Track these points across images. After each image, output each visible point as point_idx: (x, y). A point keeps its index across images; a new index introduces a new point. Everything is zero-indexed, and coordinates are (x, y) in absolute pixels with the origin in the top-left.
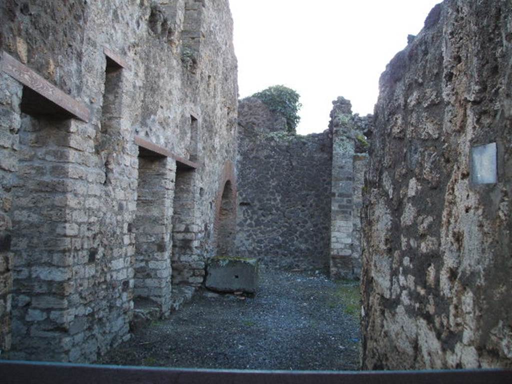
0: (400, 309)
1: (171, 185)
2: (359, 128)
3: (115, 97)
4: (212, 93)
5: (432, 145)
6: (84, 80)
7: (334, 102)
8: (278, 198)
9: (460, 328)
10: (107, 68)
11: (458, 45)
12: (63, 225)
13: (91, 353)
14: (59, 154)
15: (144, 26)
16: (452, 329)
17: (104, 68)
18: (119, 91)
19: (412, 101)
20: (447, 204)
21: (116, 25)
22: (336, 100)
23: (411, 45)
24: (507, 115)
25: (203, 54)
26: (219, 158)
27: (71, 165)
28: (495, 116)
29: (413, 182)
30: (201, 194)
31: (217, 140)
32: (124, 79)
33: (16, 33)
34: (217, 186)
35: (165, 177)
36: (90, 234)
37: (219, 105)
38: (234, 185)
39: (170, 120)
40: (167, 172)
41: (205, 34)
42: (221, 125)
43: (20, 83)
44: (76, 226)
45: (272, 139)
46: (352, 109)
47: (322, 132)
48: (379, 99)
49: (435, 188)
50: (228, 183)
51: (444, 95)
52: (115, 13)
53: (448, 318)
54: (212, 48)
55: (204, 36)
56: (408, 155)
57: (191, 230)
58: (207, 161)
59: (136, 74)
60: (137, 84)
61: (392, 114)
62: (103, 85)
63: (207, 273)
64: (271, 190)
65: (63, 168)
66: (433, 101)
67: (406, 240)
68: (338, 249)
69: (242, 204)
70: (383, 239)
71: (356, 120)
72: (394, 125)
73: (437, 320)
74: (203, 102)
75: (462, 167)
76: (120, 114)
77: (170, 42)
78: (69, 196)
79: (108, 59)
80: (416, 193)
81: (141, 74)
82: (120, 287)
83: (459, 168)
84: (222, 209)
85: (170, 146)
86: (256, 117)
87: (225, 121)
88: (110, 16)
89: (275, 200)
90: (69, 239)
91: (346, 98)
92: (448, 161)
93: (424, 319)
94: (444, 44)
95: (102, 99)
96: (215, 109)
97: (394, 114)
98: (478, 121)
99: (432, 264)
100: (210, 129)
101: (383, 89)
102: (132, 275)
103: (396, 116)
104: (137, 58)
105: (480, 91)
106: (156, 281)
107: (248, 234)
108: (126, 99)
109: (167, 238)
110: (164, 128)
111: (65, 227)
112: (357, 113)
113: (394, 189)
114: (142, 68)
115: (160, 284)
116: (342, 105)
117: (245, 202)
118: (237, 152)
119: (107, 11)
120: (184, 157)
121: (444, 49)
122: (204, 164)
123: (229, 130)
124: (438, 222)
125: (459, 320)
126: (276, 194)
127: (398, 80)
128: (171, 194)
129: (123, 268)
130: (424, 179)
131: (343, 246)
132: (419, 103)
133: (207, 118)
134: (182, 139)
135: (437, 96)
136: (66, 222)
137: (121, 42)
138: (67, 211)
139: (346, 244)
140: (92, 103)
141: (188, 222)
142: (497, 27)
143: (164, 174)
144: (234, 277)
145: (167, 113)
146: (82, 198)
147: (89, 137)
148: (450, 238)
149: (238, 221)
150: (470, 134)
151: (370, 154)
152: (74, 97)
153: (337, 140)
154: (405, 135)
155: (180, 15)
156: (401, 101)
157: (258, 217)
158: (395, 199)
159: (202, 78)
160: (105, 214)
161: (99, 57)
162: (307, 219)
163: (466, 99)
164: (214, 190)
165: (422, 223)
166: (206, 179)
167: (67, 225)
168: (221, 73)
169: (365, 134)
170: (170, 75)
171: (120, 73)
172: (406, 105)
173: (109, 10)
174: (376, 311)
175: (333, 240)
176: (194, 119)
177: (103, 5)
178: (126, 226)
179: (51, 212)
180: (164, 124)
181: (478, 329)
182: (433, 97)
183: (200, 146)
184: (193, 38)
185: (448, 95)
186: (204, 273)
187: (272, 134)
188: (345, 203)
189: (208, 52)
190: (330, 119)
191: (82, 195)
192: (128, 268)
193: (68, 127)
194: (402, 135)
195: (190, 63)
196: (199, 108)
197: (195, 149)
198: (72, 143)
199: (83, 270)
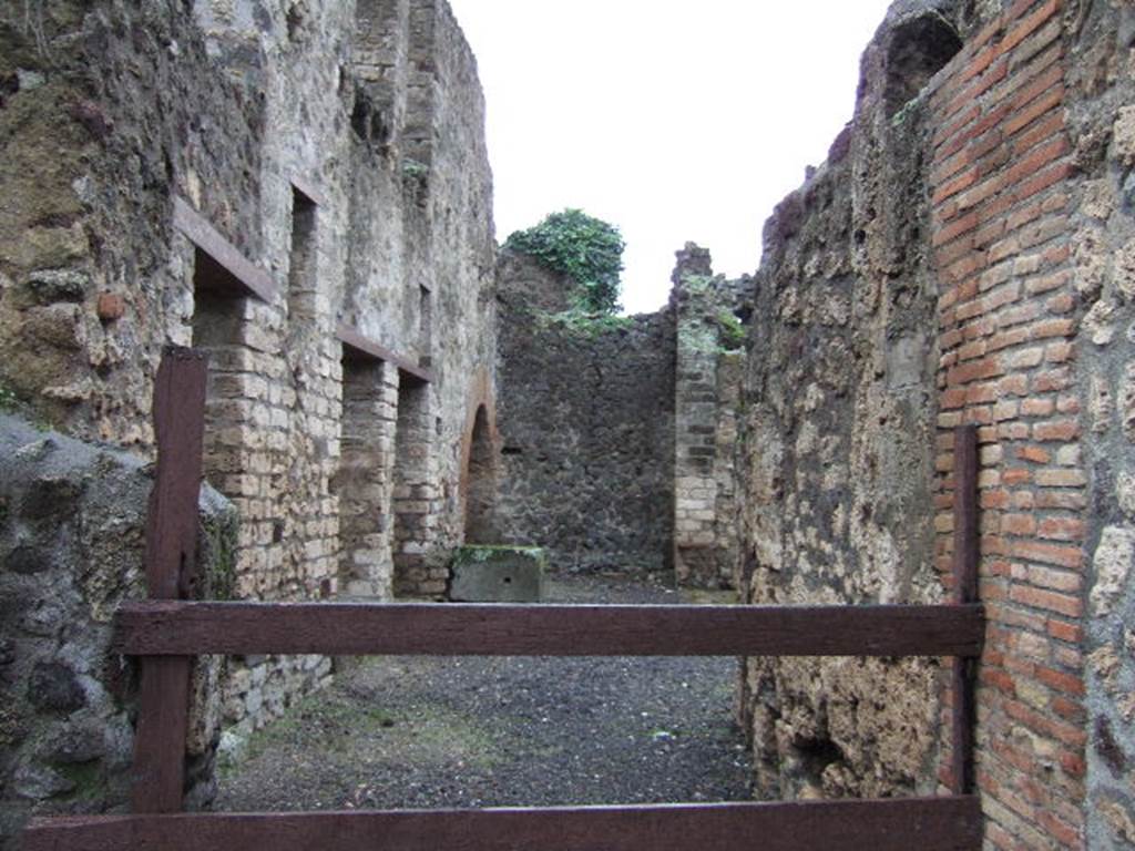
0: (798, 581)
1: (392, 413)
2: (725, 302)
3: (304, 256)
4: (452, 242)
5: (838, 335)
6: (264, 230)
7: (679, 254)
8: (575, 439)
9: (877, 585)
10: (294, 206)
11: (873, 193)
12: (235, 477)
13: (276, 702)
14: (227, 356)
15: (346, 126)
16: (866, 590)
17: (291, 208)
18: (312, 246)
19: (811, 268)
20: (857, 417)
21: (305, 130)
22: (682, 248)
23: (811, 183)
24: (928, 294)
25: (436, 168)
26: (466, 362)
27: (245, 376)
28: (914, 295)
29: (812, 388)
30: (439, 432)
31: (462, 328)
32: (319, 224)
33: (187, 163)
34: (463, 417)
35: (381, 397)
36: (273, 494)
37: (464, 264)
38: (492, 415)
39: (388, 295)
40: (384, 388)
41: (439, 131)
42: (468, 300)
43: (193, 243)
44: (254, 480)
45: (562, 325)
46: (712, 266)
47: (657, 310)
48: (763, 260)
49: (842, 396)
50: (481, 411)
51: (853, 263)
52: (303, 109)
53: (861, 575)
54: (451, 156)
55: (437, 136)
56: (805, 348)
57: (422, 496)
58: (446, 367)
59: (336, 215)
60: (338, 233)
61: (781, 287)
62: (289, 237)
63: (452, 574)
64: (561, 422)
65: (234, 382)
66: (839, 270)
67: (803, 475)
68: (689, 531)
69: (506, 450)
70: (770, 481)
71: (719, 287)
72: (786, 305)
73: (848, 584)
74: (438, 259)
75: (876, 363)
76: (314, 285)
77: (384, 151)
78: (245, 429)
79: (295, 190)
80: (817, 404)
81: (344, 216)
82: (317, 591)
83: (872, 366)
84: (472, 461)
85: (388, 341)
86: (529, 283)
87: (475, 293)
88: (298, 116)
89: (569, 441)
90: (245, 501)
91: (701, 245)
92: (858, 356)
93: (831, 586)
94: (853, 190)
95: (287, 261)
96: (457, 272)
97: (784, 287)
98: (895, 302)
99: (841, 506)
100: (451, 308)
101: (768, 246)
102: (334, 570)
103: (787, 291)
104: (337, 185)
105: (898, 261)
106: (368, 585)
107: (519, 506)
108: (322, 261)
109: (386, 507)
110: (379, 309)
111: (239, 482)
112: (722, 272)
113: (785, 401)
114: (345, 204)
115: (375, 591)
116: (694, 259)
117: (512, 446)
118: (495, 352)
119: (292, 108)
120: (412, 361)
121: (854, 196)
122: (442, 374)
123: (481, 310)
124: (847, 444)
125: (875, 575)
126: (571, 431)
127: (789, 235)
128: (391, 427)
129: (321, 557)
130: (828, 385)
131: (698, 526)
132: (820, 273)
133: (446, 288)
134: (407, 328)
135: (844, 263)
136: (241, 472)
137: (312, 158)
138: (244, 453)
139: (704, 522)
140: (274, 268)
141: (416, 482)
142: (918, 175)
143: (379, 392)
144: (501, 581)
145: (383, 282)
146: (263, 433)
147: (271, 329)
148: (863, 463)
149: (499, 482)
150: (884, 319)
151: (749, 349)
152: (253, 261)
153: (684, 325)
154: (800, 320)
155: (401, 102)
156: (794, 268)
157: (537, 475)
158: (787, 416)
159: (436, 214)
160: (295, 461)
161: (282, 190)
162: (629, 477)
163: (880, 271)
164: (459, 423)
165: (825, 447)
166: (446, 402)
167: (243, 477)
168: (465, 201)
169: (738, 314)
170: (386, 212)
171: (312, 216)
172: (802, 274)
173: (295, 104)
174: (761, 593)
175: (680, 514)
176: (425, 291)
177: (287, 98)
178: (325, 482)
179: (215, 457)
180: (379, 302)
181: (897, 581)
182: (839, 265)
183: (435, 342)
184: (419, 140)
185: (859, 263)
186: (446, 573)
187: (560, 316)
188: (702, 445)
189: (446, 165)
190: (672, 285)
191: (265, 428)
192: (327, 556)
193: (243, 311)
194: (795, 320)
195: (417, 188)
196: (433, 271)
197: (427, 346)
198: (249, 339)
199: (264, 554)
